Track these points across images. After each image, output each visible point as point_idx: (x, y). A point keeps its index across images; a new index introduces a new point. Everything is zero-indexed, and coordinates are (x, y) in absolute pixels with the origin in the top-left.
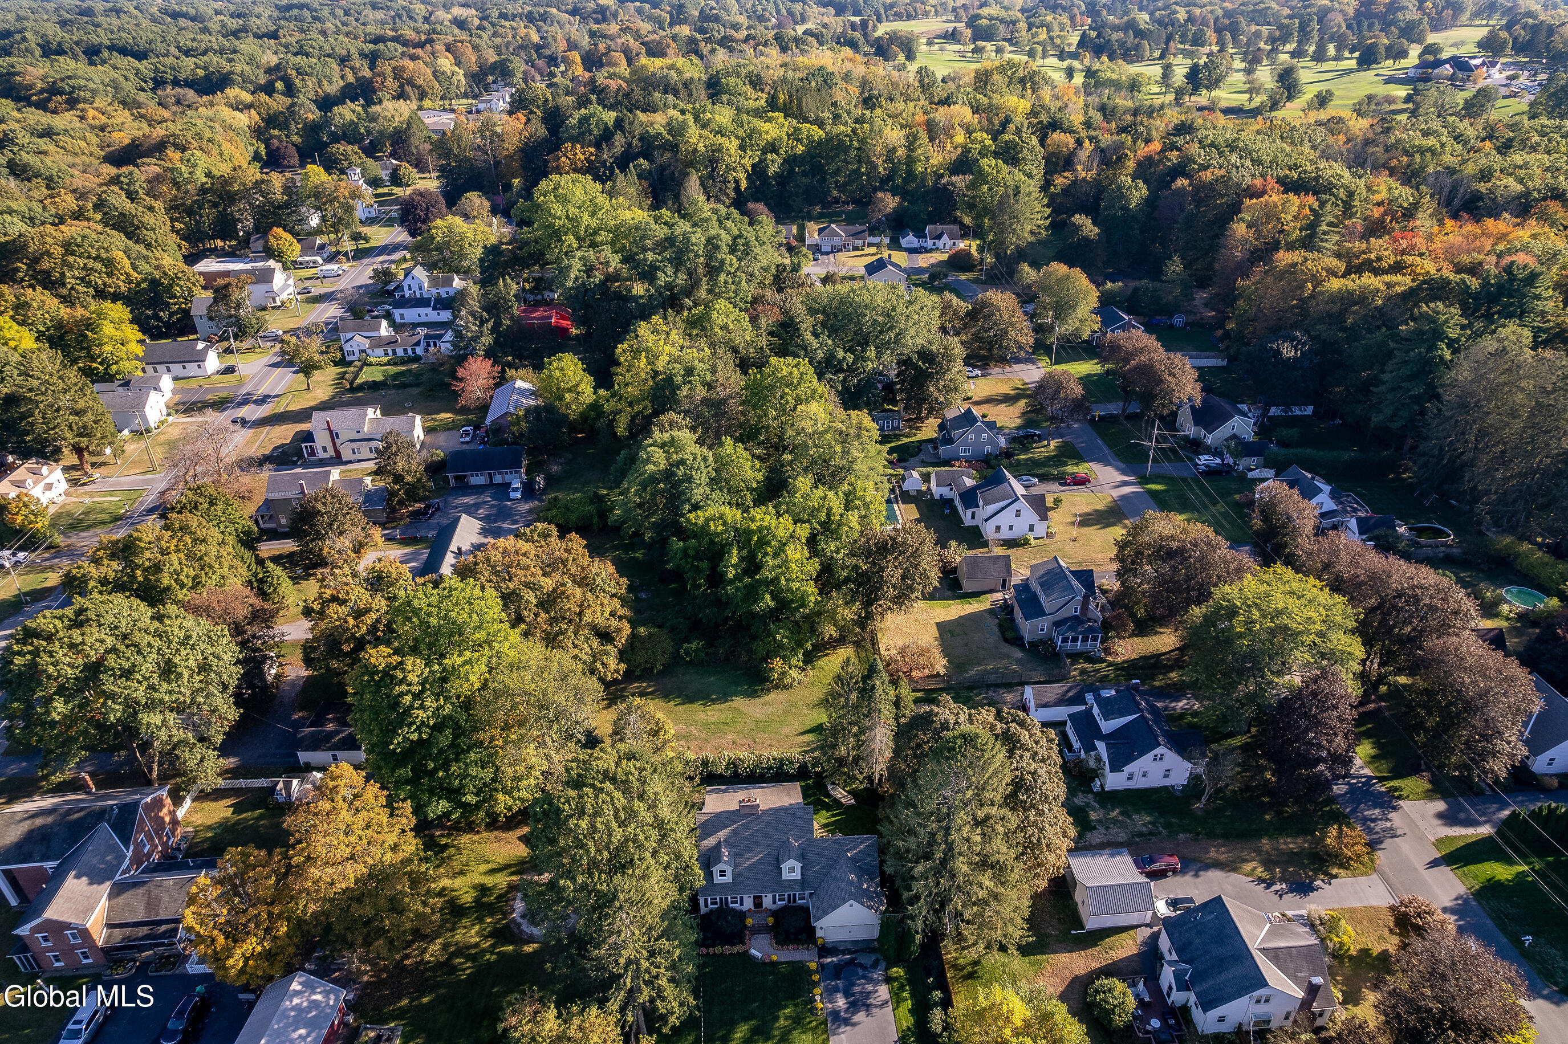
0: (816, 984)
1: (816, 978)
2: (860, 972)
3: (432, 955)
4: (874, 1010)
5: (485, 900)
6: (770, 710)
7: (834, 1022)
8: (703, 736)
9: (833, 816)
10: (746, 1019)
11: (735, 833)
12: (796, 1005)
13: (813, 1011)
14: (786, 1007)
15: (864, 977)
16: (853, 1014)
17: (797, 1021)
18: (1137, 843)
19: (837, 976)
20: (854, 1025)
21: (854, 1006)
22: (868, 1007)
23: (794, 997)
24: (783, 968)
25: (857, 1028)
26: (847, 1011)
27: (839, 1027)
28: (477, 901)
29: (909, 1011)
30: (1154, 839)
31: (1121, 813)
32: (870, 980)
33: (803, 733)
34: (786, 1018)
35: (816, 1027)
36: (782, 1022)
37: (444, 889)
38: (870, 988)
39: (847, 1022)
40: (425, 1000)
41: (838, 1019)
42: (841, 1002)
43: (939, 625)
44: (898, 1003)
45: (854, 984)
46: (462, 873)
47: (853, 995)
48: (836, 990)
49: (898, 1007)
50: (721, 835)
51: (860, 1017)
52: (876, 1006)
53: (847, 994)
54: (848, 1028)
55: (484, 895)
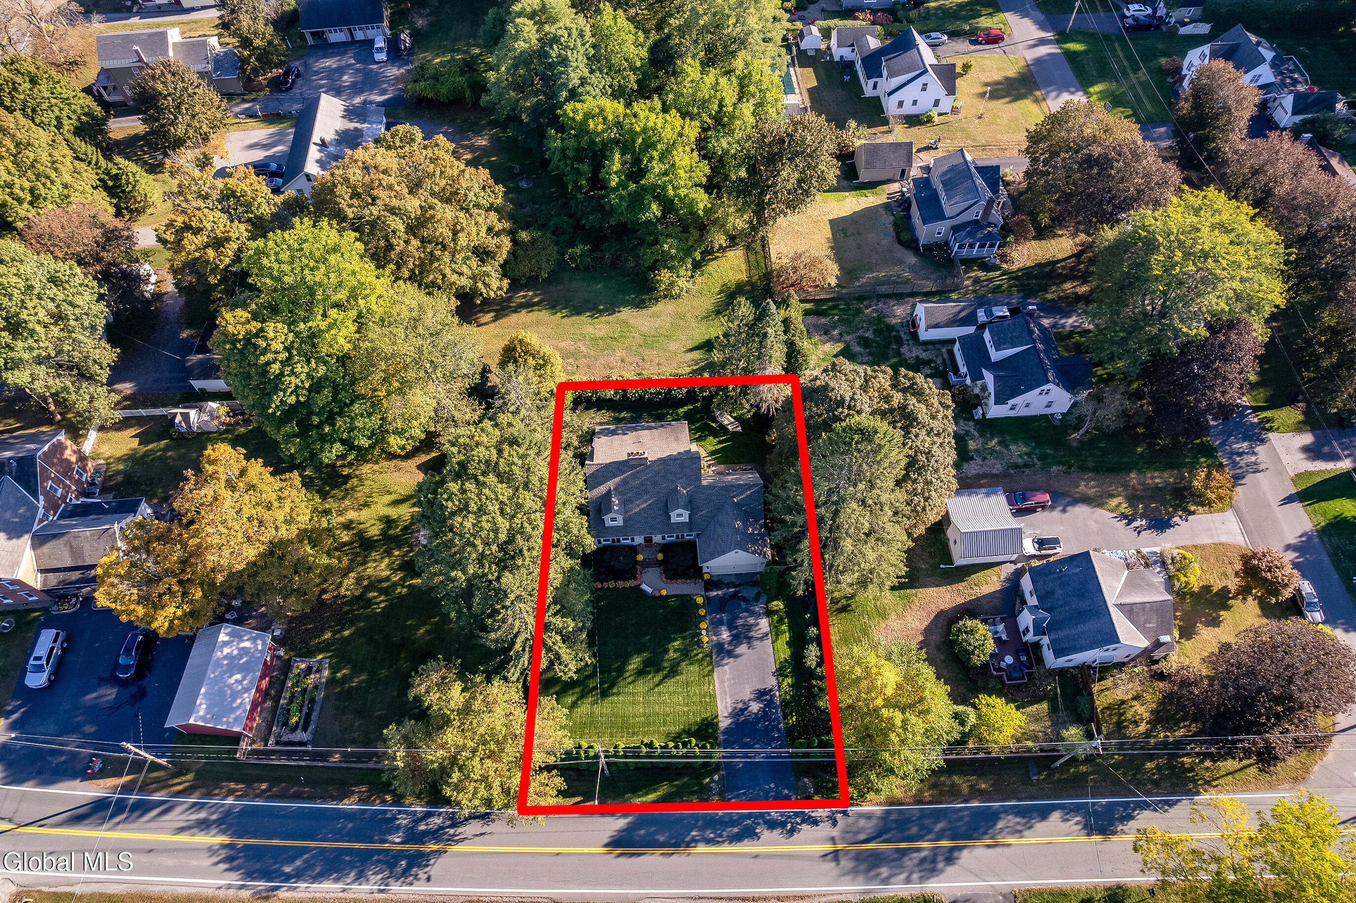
0: (702, 618)
1: (702, 612)
2: (743, 605)
3: (347, 590)
4: (755, 643)
5: (391, 532)
6: (658, 323)
7: (718, 654)
8: (592, 353)
9: (720, 442)
10: (639, 652)
11: (624, 482)
12: (684, 638)
13: (699, 644)
14: (675, 640)
15: (746, 610)
16: (736, 647)
17: (685, 654)
18: (1011, 476)
19: (722, 610)
20: (737, 656)
21: (737, 639)
22: (749, 639)
23: (681, 630)
24: (672, 602)
25: (739, 660)
26: (730, 643)
27: (723, 659)
28: (384, 533)
29: (787, 643)
30: (1027, 471)
31: (999, 443)
32: (753, 614)
33: (691, 350)
34: (675, 651)
35: (703, 659)
36: (672, 655)
37: (351, 522)
38: (751, 621)
39: (730, 654)
40: (347, 633)
41: (722, 652)
42: (725, 635)
43: (832, 222)
44: (777, 635)
45: (738, 617)
46: (366, 505)
47: (736, 628)
48: (720, 623)
49: (777, 639)
50: (611, 484)
51: (742, 649)
52: (757, 639)
53: (731, 627)
54: (732, 660)
55: (390, 528)
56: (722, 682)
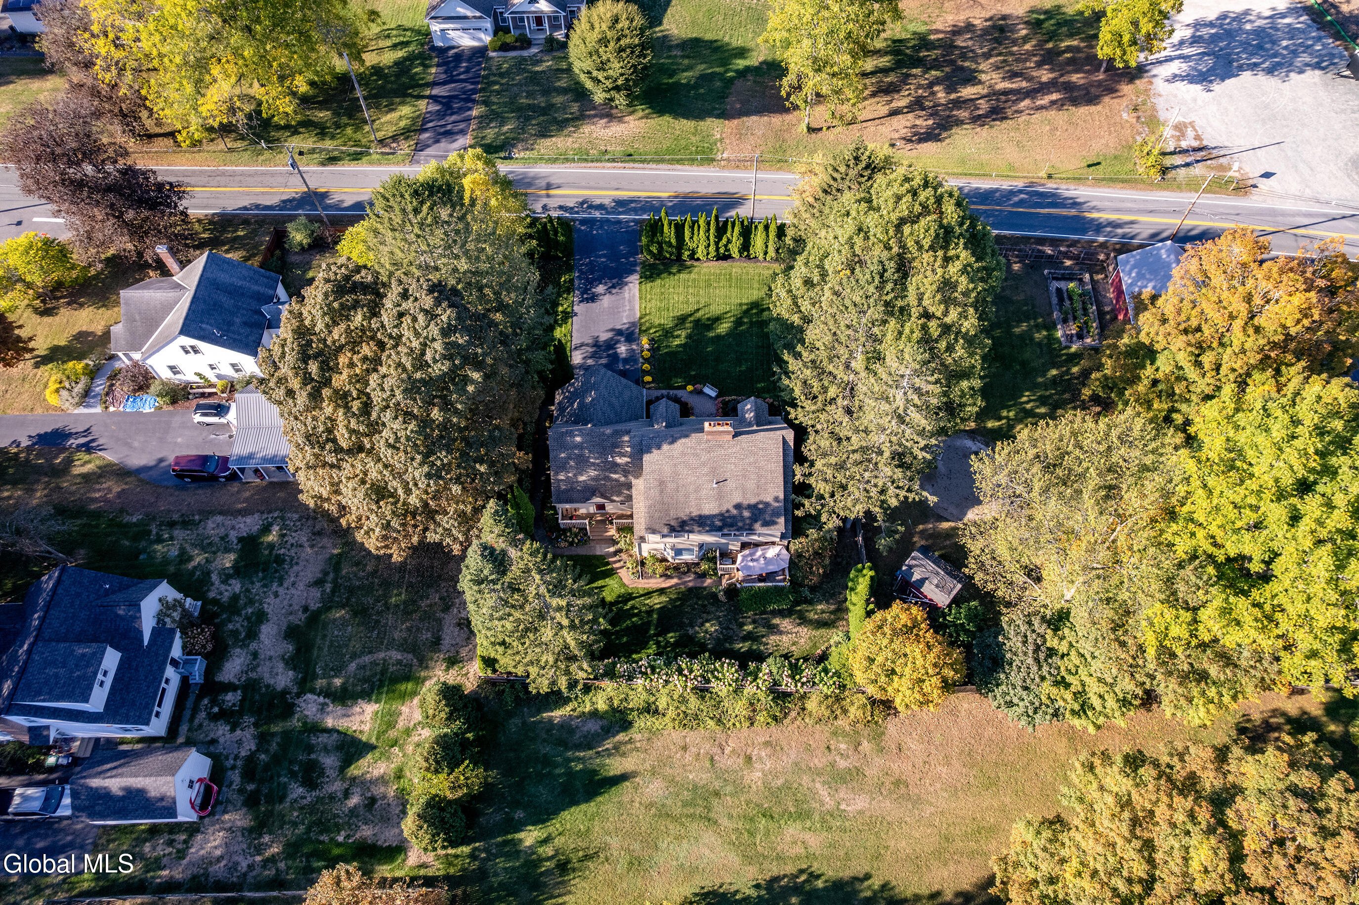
0: (647, 361)
1: (646, 366)
4: (590, 341)
7: (632, 333)
12: (668, 346)
13: (652, 340)
14: (678, 345)
16: (612, 338)
17: (668, 333)
20: (612, 330)
21: (610, 345)
22: (596, 344)
23: (673, 354)
25: (611, 326)
26: (618, 342)
27: (628, 328)
34: (678, 336)
35: (649, 329)
36: (683, 334)
38: (590, 362)
39: (619, 332)
41: (629, 336)
42: (622, 349)
45: (606, 365)
47: (609, 356)
48: (626, 361)
51: (604, 336)
52: (587, 345)
53: (615, 357)
54: (619, 327)
56: (632, 309)
